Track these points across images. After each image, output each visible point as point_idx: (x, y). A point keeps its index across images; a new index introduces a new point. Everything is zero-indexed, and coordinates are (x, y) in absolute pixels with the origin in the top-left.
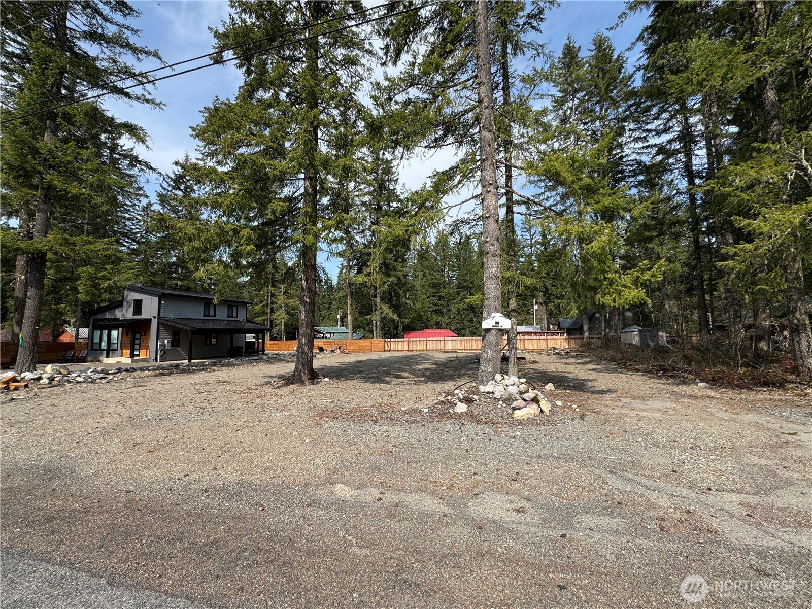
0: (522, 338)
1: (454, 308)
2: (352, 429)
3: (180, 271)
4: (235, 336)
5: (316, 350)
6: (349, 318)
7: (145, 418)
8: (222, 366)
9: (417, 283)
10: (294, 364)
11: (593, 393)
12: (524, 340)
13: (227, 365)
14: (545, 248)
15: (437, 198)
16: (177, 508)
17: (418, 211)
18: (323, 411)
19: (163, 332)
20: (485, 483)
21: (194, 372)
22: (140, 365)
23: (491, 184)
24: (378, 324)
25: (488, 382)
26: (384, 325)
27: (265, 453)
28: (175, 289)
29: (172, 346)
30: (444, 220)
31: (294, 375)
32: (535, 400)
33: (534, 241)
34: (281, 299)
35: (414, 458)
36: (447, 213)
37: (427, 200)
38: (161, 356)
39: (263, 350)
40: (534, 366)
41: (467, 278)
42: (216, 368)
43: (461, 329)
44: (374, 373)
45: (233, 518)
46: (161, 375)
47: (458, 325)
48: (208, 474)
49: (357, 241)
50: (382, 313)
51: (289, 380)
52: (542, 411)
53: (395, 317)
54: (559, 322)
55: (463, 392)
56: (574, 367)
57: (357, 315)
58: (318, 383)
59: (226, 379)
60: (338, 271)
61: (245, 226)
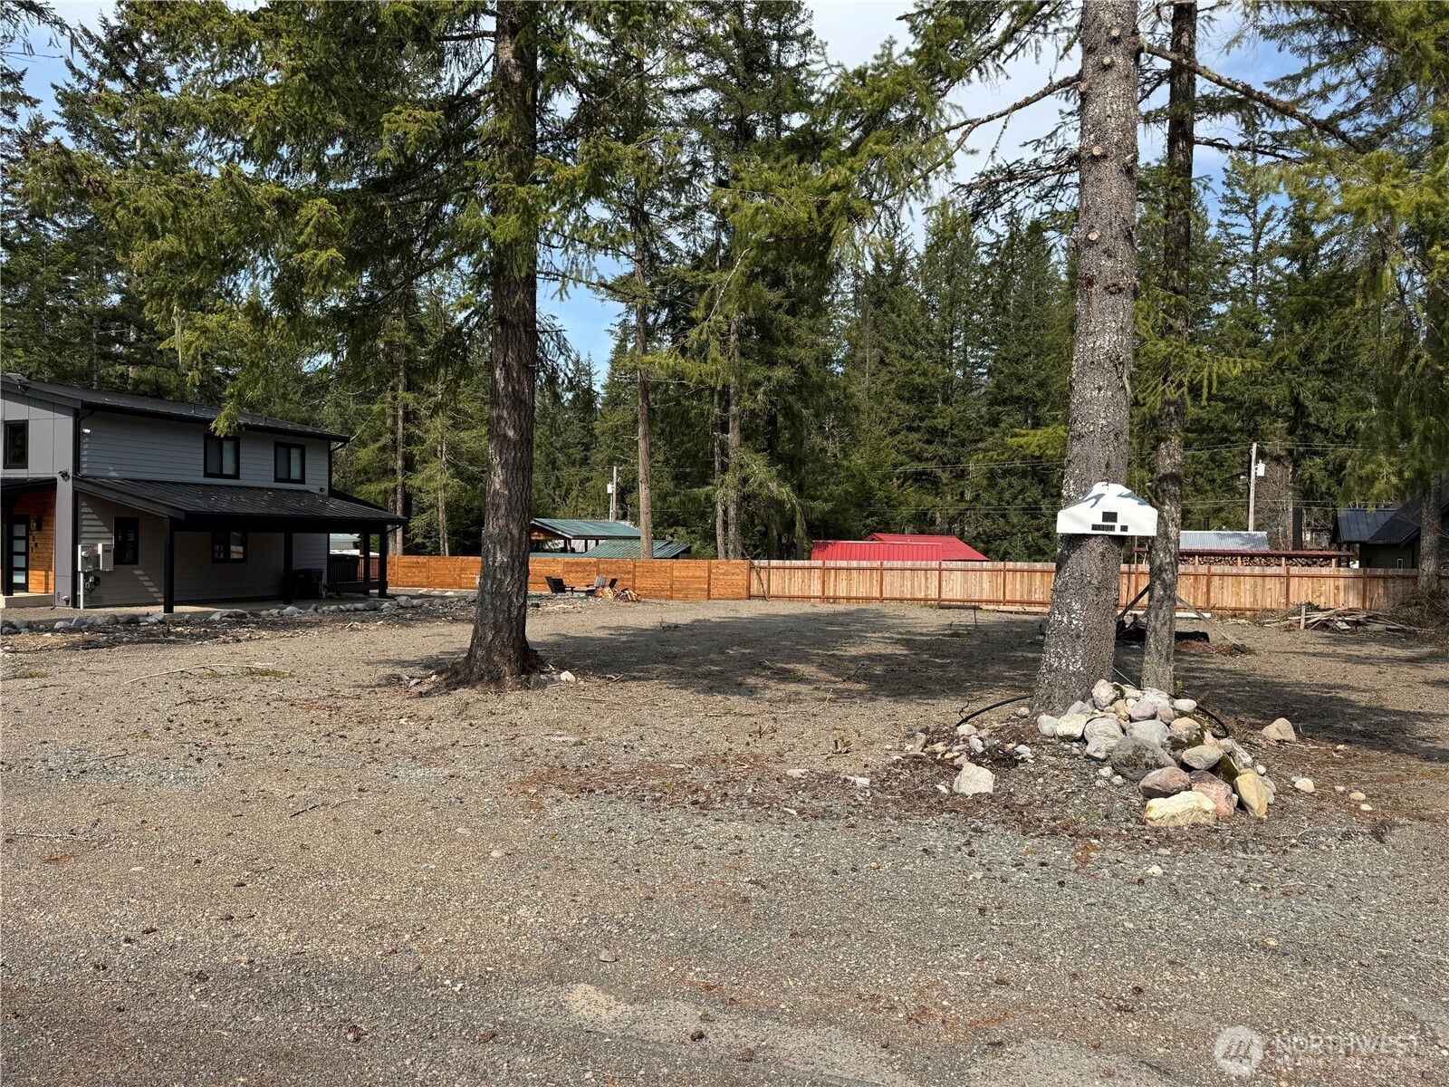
0: (1203, 569)
1: (975, 467)
2: (634, 823)
3: (133, 336)
4: (296, 536)
5: (537, 589)
6: (643, 493)
7: (39, 767)
8: (262, 625)
9: (860, 389)
10: (472, 627)
11: (1428, 757)
12: (1210, 576)
13: (273, 625)
14: (1303, 269)
15: (928, 90)
16: (122, 1017)
17: (860, 140)
18: (552, 770)
19: (91, 522)
20: (1030, 1011)
21: (181, 640)
22: (32, 615)
23: (1116, 41)
24: (732, 513)
25: (1067, 706)
26: (751, 516)
27: (372, 882)
28: (120, 392)
29: (116, 563)
30: (950, 167)
31: (468, 659)
32: (1223, 770)
33: (1263, 243)
34: (436, 430)
35: (815, 922)
36: (960, 144)
37: (893, 100)
38: (88, 591)
39: (383, 585)
40: (1236, 663)
41: (1028, 367)
42: (243, 632)
43: (996, 538)
44: (713, 662)
45: (273, 1056)
46: (89, 645)
47: (987, 523)
48: (208, 931)
49: (670, 247)
50: (745, 481)
51: (454, 674)
52: (1241, 805)
53: (784, 492)
54: (1336, 520)
55: (984, 733)
56: (1374, 669)
57: (668, 485)
58: (542, 685)
59: (270, 665)
60: (612, 343)
61: (314, 193)
